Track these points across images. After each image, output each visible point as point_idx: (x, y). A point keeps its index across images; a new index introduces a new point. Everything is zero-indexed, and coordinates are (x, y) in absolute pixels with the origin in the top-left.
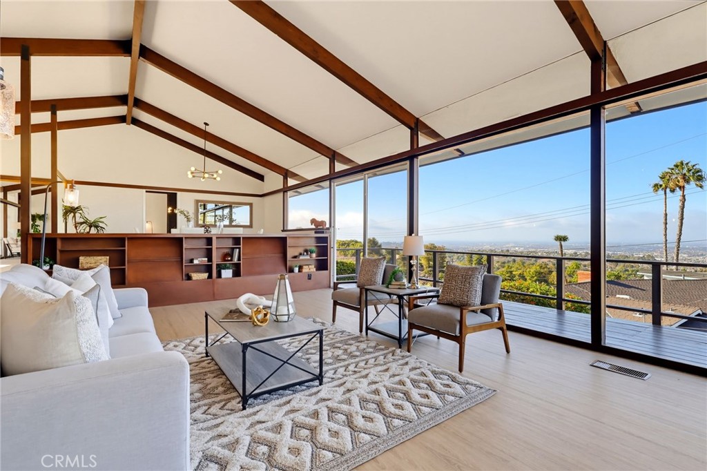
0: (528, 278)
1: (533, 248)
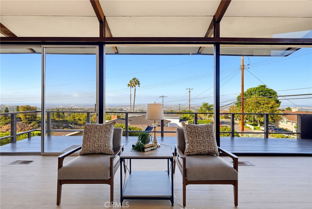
0: (82, 120)
1: (82, 106)
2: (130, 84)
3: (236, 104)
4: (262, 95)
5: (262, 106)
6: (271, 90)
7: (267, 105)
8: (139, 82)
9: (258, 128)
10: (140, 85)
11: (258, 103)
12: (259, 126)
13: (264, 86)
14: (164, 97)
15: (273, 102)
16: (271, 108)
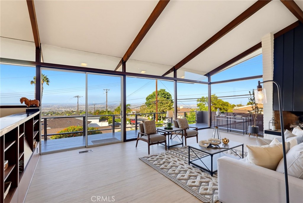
2: (34, 81)
3: (146, 103)
4: (163, 97)
5: (164, 105)
6: (168, 93)
7: (166, 104)
8: (48, 79)
9: (161, 122)
10: (49, 83)
11: (162, 103)
12: (162, 120)
13: (164, 90)
14: (79, 97)
15: (170, 102)
16: (169, 106)
